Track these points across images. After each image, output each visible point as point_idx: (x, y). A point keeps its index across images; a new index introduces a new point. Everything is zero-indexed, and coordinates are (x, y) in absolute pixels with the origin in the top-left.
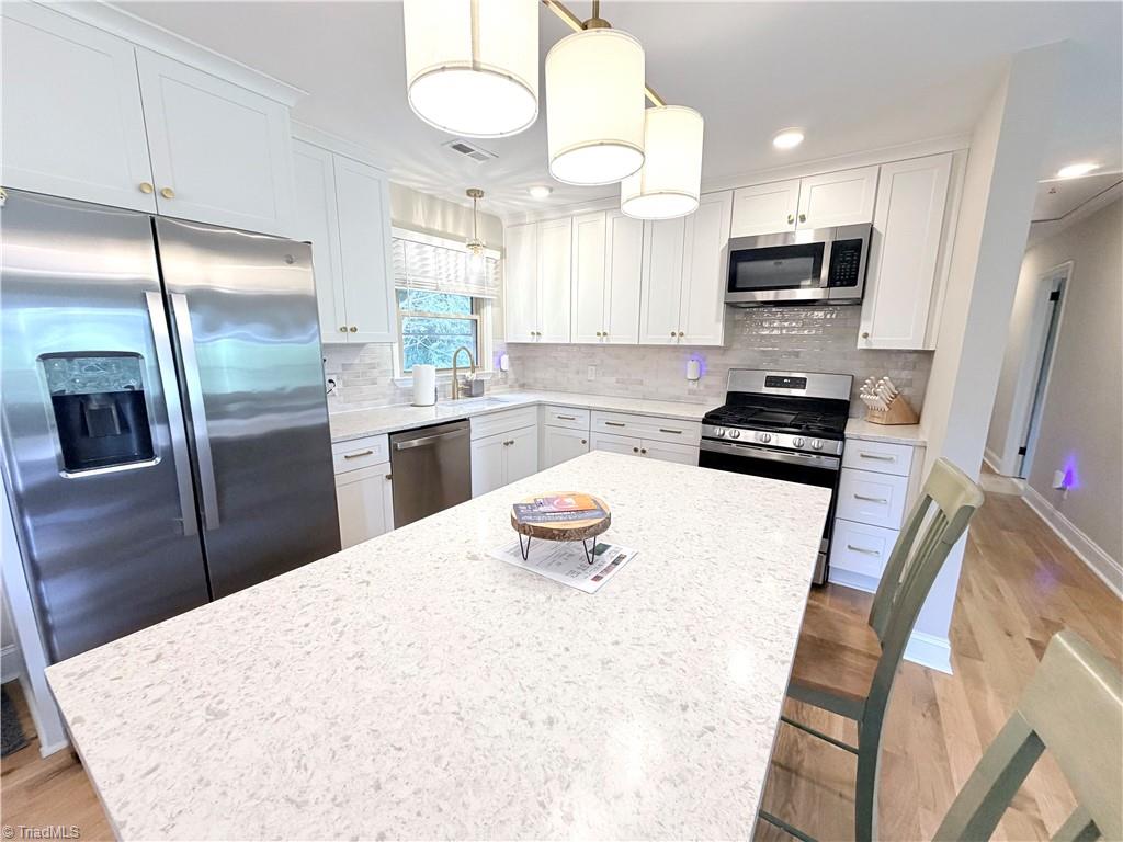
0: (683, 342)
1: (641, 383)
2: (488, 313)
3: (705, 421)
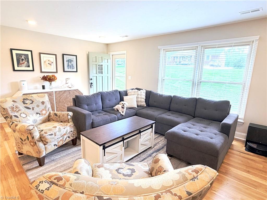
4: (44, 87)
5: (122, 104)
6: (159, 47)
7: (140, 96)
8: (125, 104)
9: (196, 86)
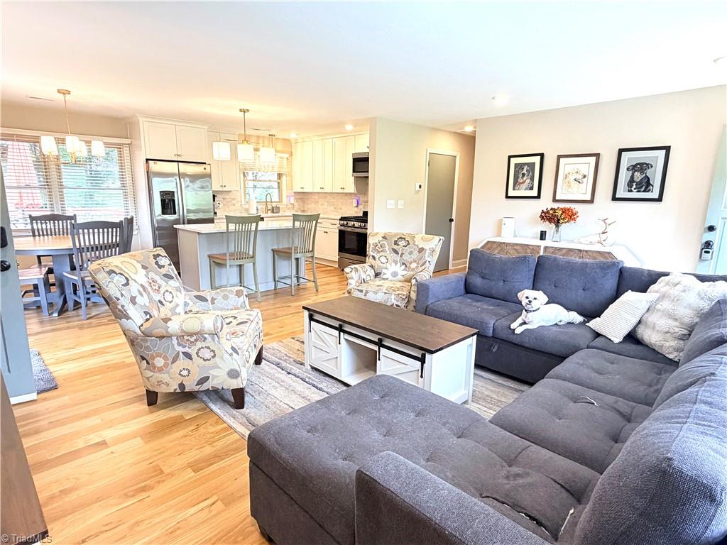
0: (345, 191)
1: (341, 209)
2: (284, 178)
3: (340, 220)
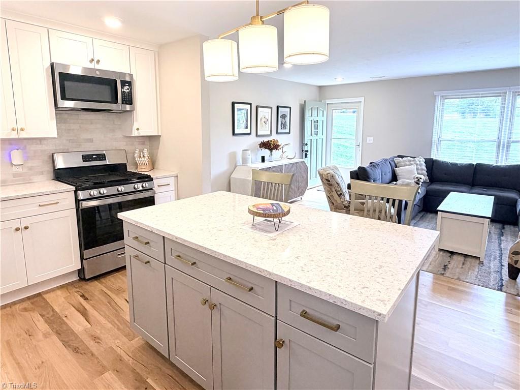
4: (263, 159)
5: (417, 178)
6: (435, 93)
7: (420, 167)
8: (421, 178)
9: (505, 149)
